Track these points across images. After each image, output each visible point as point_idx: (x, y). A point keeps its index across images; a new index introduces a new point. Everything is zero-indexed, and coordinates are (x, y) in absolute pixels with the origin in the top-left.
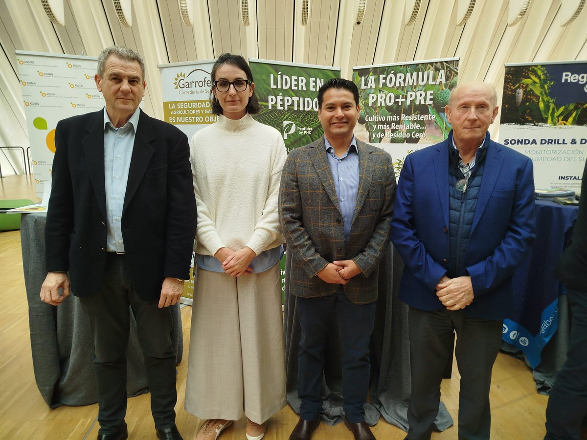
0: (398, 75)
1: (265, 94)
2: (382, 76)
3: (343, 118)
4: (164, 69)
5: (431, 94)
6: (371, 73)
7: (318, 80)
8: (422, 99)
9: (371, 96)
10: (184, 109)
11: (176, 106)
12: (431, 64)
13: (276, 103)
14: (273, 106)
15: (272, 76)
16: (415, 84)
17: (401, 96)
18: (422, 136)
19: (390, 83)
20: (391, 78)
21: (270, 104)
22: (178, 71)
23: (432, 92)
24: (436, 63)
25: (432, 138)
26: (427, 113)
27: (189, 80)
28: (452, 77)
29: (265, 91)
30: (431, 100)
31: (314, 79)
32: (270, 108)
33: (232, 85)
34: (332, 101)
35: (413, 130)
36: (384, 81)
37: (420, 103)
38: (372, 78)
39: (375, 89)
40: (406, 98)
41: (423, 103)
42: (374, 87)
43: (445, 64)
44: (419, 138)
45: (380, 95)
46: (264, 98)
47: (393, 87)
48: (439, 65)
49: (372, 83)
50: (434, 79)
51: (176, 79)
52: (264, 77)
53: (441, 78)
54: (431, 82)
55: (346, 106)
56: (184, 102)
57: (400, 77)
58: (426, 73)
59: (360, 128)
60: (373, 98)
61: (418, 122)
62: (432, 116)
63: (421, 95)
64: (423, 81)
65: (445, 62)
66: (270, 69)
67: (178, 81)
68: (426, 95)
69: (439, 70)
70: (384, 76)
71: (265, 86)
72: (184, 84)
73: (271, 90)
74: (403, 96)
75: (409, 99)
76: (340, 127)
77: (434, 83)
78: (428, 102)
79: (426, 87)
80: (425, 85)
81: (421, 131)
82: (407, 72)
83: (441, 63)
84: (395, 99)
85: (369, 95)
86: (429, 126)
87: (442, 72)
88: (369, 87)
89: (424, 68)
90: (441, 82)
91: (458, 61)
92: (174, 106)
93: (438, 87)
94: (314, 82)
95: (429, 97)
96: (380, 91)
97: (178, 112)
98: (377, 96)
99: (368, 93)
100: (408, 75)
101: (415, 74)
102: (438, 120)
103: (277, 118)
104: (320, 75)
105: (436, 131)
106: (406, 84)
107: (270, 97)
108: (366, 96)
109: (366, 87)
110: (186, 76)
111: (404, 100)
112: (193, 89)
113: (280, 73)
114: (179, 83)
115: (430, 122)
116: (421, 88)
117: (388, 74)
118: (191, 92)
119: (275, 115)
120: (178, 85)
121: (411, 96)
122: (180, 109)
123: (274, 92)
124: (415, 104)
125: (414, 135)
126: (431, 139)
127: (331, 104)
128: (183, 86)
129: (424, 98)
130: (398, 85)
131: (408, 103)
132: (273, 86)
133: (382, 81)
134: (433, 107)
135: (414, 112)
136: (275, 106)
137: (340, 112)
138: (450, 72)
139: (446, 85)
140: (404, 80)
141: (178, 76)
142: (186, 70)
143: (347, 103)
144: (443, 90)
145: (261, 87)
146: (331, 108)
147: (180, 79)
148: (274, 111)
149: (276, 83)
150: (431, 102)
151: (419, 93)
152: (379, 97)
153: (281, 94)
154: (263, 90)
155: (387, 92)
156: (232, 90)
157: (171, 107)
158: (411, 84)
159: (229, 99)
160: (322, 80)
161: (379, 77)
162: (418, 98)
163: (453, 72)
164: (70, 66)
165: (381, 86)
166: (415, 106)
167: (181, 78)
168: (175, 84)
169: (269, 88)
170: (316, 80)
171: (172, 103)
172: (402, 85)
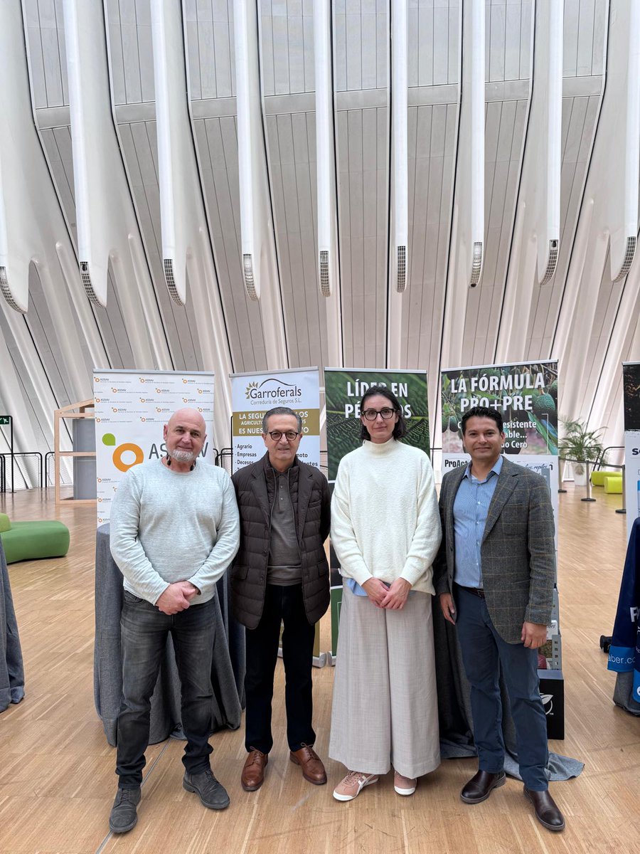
0: (492, 378)
1: (342, 402)
2: (473, 379)
3: (485, 443)
4: (236, 378)
5: (530, 399)
6: (462, 376)
7: (401, 384)
8: (520, 403)
9: (462, 400)
10: (255, 420)
11: (247, 417)
12: (528, 366)
13: (354, 411)
14: (350, 415)
15: (349, 383)
16: (511, 388)
17: (496, 401)
18: (523, 445)
19: (483, 387)
20: (484, 381)
21: (347, 413)
22: (251, 380)
23: (531, 397)
24: (533, 365)
25: (535, 448)
26: (527, 419)
27: (262, 390)
28: (551, 380)
29: (342, 400)
30: (530, 405)
31: (396, 384)
32: (347, 416)
33: (379, 414)
34: (474, 428)
35: (513, 439)
36: (476, 385)
37: (518, 409)
38: (462, 381)
39: (467, 393)
40: (502, 403)
41: (521, 408)
42: (465, 391)
43: (542, 366)
44: (520, 449)
45: (472, 400)
46: (340, 407)
47: (486, 391)
48: (536, 368)
49: (463, 387)
50: (532, 382)
51: (248, 389)
52: (340, 385)
53: (540, 381)
54: (528, 386)
55: (488, 433)
56: (255, 412)
57: (494, 380)
58: (522, 376)
59: (452, 437)
60: (465, 403)
61: (517, 430)
62: (533, 423)
63: (518, 400)
64: (519, 385)
65: (543, 364)
66: (347, 377)
67: (250, 391)
68: (524, 400)
69: (536, 373)
70: (476, 379)
71: (342, 394)
72: (256, 394)
73: (348, 398)
74: (498, 400)
75: (505, 404)
76: (483, 452)
77: (532, 387)
78: (527, 408)
79: (524, 392)
80: (521, 390)
81: (522, 440)
82: (501, 375)
83: (538, 365)
84: (490, 404)
85: (460, 400)
86: (530, 435)
87: (540, 375)
88: (460, 391)
89: (519, 370)
90: (540, 386)
91: (556, 363)
92: (244, 417)
93: (537, 392)
94: (395, 387)
95: (527, 402)
96: (473, 395)
97: (248, 423)
98: (470, 401)
99: (459, 397)
100: (503, 378)
101: (510, 377)
102: (540, 428)
103: (354, 427)
104: (403, 379)
105: (537, 441)
106: (501, 388)
107: (347, 406)
108: (457, 401)
109: (456, 391)
110: (259, 386)
111: (500, 405)
112: (266, 399)
113: (357, 380)
114: (251, 393)
115: (531, 430)
116: (518, 392)
117: (480, 377)
118: (264, 402)
119: (353, 424)
120: (249, 395)
121: (508, 401)
122: (251, 420)
123: (351, 401)
124: (512, 409)
125: (514, 445)
126: (533, 450)
127: (474, 431)
128: (255, 396)
129: (522, 403)
130: (491, 389)
131: (505, 409)
132: (350, 394)
133: (474, 385)
134: (533, 414)
135: (512, 419)
136: (352, 415)
137: (482, 438)
138: (549, 375)
139: (545, 390)
140: (499, 384)
141: (250, 386)
142: (259, 380)
143: (490, 430)
144: (542, 394)
145: (337, 395)
146: (474, 434)
147: (252, 389)
148: (352, 420)
149: (353, 390)
150: (531, 408)
151: (516, 398)
152: (472, 402)
153: (359, 402)
154: (339, 399)
155: (480, 396)
156: (379, 419)
157: (242, 417)
158: (506, 388)
159: (376, 426)
160: (406, 385)
161: (470, 380)
162: (516, 403)
163: (552, 375)
164: (142, 381)
165: (473, 390)
166: (513, 412)
167: (254, 388)
168: (247, 393)
169: (346, 397)
170: (398, 385)
171: (242, 413)
172: (497, 389)
